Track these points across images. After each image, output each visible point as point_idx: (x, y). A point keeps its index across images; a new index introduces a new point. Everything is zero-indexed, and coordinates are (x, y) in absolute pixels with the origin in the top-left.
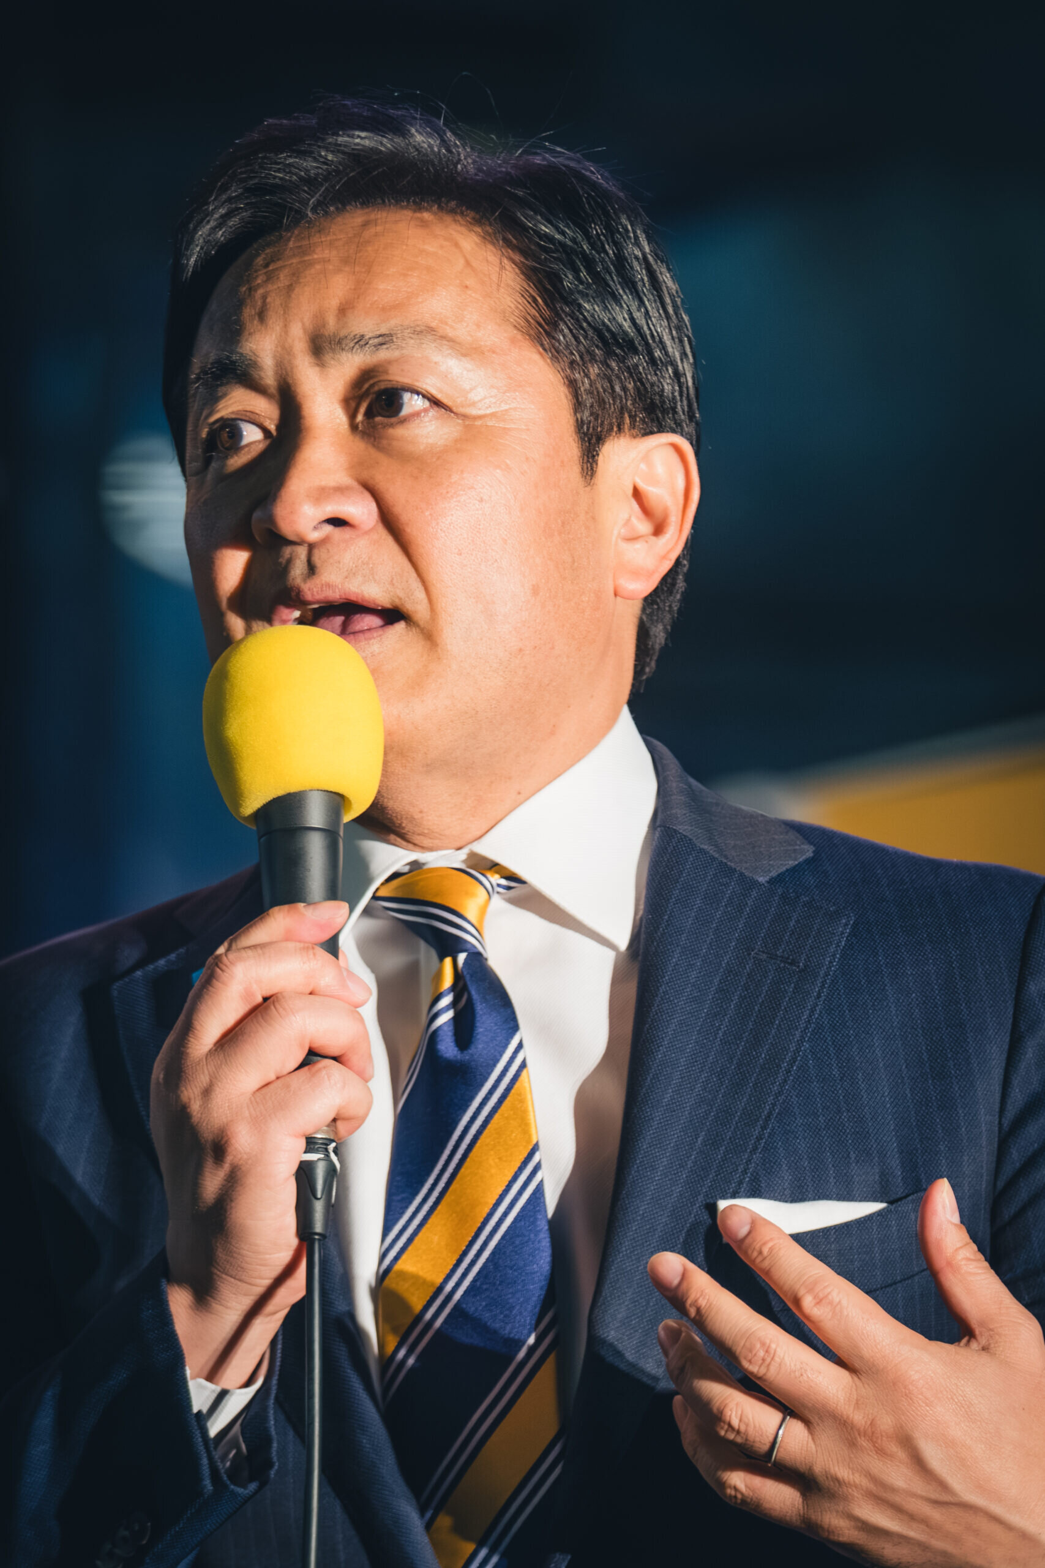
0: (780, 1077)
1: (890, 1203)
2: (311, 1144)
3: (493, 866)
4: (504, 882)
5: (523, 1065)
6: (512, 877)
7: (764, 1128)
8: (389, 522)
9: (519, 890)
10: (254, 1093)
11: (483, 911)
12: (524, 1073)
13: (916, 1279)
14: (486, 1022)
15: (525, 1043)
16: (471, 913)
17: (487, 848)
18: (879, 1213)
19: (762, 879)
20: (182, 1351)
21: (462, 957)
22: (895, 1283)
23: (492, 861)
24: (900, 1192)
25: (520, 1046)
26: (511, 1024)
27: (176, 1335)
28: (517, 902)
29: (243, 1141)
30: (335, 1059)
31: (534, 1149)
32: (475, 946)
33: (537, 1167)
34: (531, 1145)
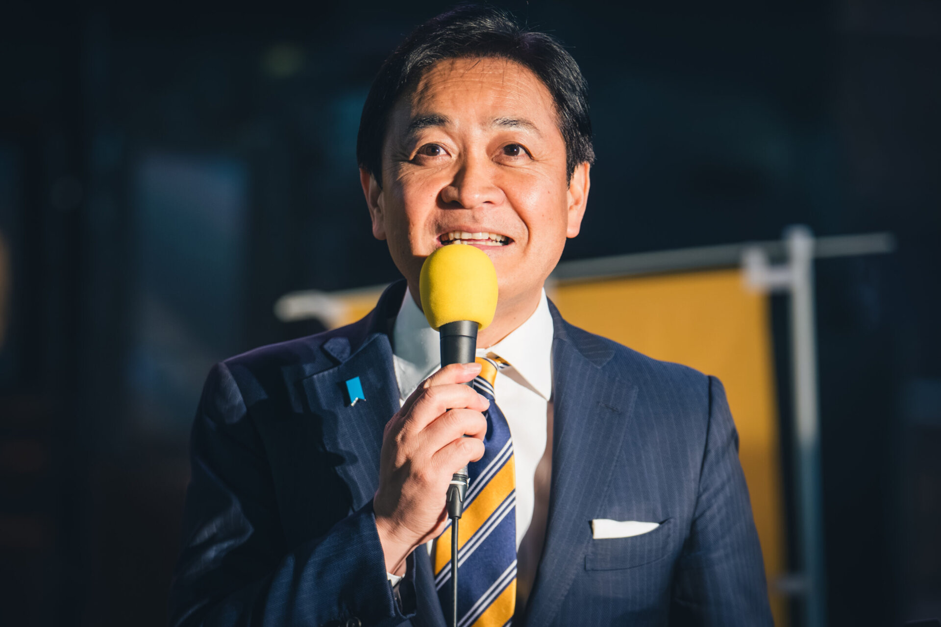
1: (659, 525)
3: (497, 358)
4: (502, 365)
5: (512, 453)
6: (506, 364)
7: (609, 486)
9: (508, 369)
10: (434, 455)
11: (494, 378)
12: (512, 457)
14: (498, 431)
15: (513, 444)
16: (489, 379)
17: (497, 350)
18: (656, 529)
19: (599, 368)
20: (383, 552)
22: (658, 559)
23: (496, 356)
24: (663, 520)
25: (511, 445)
26: (508, 435)
27: (381, 544)
28: (507, 374)
29: (429, 475)
30: (471, 437)
31: (513, 491)
32: (492, 396)
33: (514, 499)
34: (512, 489)
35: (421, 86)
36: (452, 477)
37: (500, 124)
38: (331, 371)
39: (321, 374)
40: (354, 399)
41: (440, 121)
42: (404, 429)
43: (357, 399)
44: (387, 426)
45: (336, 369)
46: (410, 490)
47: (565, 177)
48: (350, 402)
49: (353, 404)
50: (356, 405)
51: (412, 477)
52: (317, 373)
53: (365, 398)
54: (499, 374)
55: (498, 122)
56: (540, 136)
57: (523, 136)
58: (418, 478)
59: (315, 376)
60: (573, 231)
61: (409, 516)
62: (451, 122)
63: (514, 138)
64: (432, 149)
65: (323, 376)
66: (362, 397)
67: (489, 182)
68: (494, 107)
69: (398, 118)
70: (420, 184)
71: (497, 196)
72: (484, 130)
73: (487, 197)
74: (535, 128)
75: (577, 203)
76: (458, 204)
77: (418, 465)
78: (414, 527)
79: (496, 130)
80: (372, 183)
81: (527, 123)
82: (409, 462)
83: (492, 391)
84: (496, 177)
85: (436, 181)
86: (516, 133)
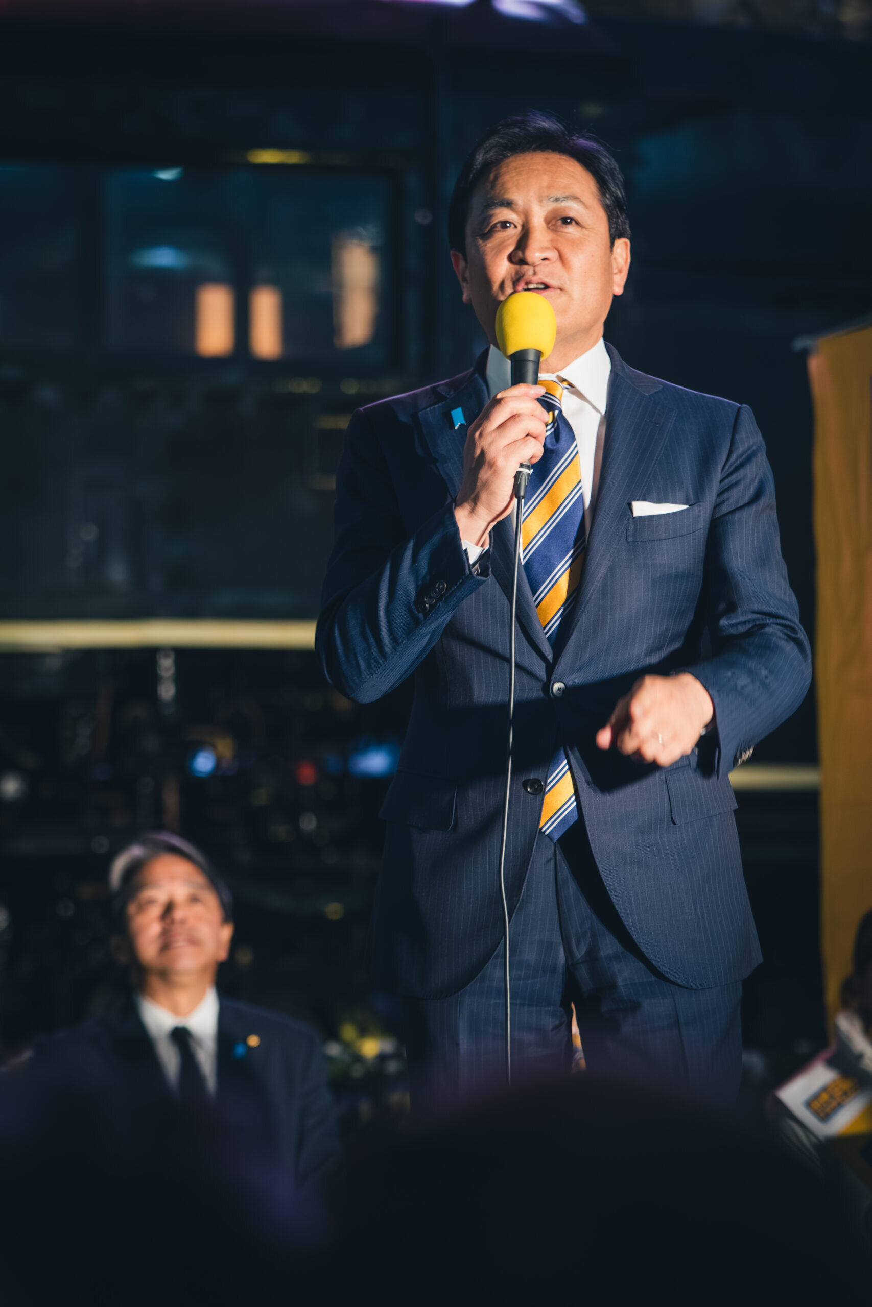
0: (654, 462)
1: (690, 506)
2: (521, 465)
3: (565, 380)
4: (568, 386)
5: (577, 452)
6: (571, 385)
7: (648, 478)
8: (561, 257)
9: (573, 389)
10: (504, 447)
11: (561, 395)
12: (577, 455)
13: (697, 532)
14: (564, 435)
15: (578, 445)
16: (558, 395)
17: (564, 374)
18: (687, 509)
19: (647, 394)
21: (556, 412)
22: (690, 533)
23: (563, 379)
24: (693, 502)
25: (576, 446)
26: (572, 438)
28: (572, 393)
29: (500, 462)
30: (535, 437)
31: (580, 482)
32: (560, 408)
33: (581, 488)
34: (579, 480)
35: (492, 176)
36: (519, 465)
37: (553, 201)
38: (440, 404)
39: (432, 408)
40: (457, 424)
41: (509, 204)
42: (481, 428)
43: (459, 424)
44: (469, 429)
45: (444, 403)
46: (484, 474)
47: (609, 244)
48: (454, 426)
49: (456, 428)
50: (458, 428)
51: (486, 464)
52: (430, 406)
53: (466, 422)
54: (566, 391)
55: (552, 199)
56: (586, 207)
57: (574, 209)
58: (492, 465)
59: (428, 409)
60: (619, 290)
61: (484, 497)
62: (516, 204)
63: (565, 210)
64: (505, 225)
65: (434, 409)
66: (463, 422)
67: (546, 244)
68: (549, 187)
69: (476, 202)
70: (494, 252)
71: (552, 255)
72: (541, 206)
73: (544, 255)
74: (581, 202)
75: (620, 271)
76: (523, 262)
77: (491, 454)
78: (489, 507)
79: (550, 206)
80: (462, 264)
81: (575, 198)
82: (483, 452)
83: (560, 405)
84: (552, 241)
85: (505, 247)
86: (565, 207)
